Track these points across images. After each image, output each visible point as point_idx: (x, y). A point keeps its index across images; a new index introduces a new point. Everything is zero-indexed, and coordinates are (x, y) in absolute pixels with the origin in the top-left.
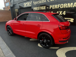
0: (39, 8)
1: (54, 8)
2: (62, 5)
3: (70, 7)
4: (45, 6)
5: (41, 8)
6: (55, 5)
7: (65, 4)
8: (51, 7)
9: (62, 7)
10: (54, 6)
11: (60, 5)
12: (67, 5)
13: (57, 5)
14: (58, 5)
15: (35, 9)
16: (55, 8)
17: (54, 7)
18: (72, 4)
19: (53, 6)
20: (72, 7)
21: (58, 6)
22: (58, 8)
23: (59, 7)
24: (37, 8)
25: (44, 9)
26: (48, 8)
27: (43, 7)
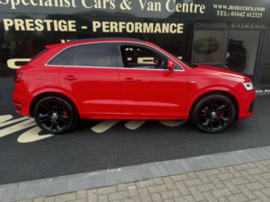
0: (45, 24)
1: (107, 29)
2: (130, 26)
3: (148, 31)
4: (74, 22)
5: (52, 24)
6: (112, 23)
7: (137, 24)
8: (96, 25)
9: (130, 29)
10: (109, 25)
11: (125, 25)
12: (142, 28)
13: (116, 24)
14: (121, 23)
15: (13, 28)
16: (112, 31)
17: (109, 29)
18: (151, 25)
19: (104, 23)
20: (152, 32)
21: (121, 27)
22: (121, 31)
23: (124, 30)
24: (27, 21)
25: (71, 30)
26: (85, 27)
27: (65, 22)
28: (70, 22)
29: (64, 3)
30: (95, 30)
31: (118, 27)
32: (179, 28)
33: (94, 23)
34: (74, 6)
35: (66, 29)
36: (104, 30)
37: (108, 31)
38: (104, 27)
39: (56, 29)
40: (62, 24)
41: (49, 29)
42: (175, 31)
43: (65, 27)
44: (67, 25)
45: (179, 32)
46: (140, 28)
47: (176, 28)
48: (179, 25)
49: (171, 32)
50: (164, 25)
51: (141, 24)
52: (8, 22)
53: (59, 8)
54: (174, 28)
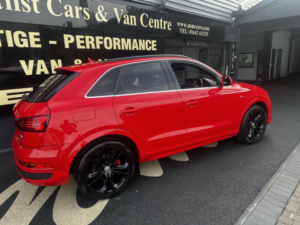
1: (82, 44)
2: (108, 41)
4: (38, 34)
6: (87, 38)
7: (115, 39)
8: (68, 40)
9: (109, 45)
10: (84, 39)
11: (102, 40)
12: (121, 44)
13: (92, 38)
14: (98, 38)
16: (88, 47)
17: (84, 44)
19: (78, 37)
21: (98, 43)
22: (98, 47)
23: (102, 46)
25: (33, 45)
26: (54, 42)
27: (24, 35)
28: (31, 34)
29: (21, 5)
30: (67, 46)
31: (95, 42)
32: (154, 45)
33: (66, 36)
34: (36, 10)
35: (26, 45)
36: (79, 47)
37: (83, 47)
38: (79, 42)
39: (10, 44)
40: (20, 36)
42: (150, 48)
43: (25, 41)
44: (28, 38)
45: (153, 49)
46: (118, 44)
47: (151, 45)
48: (153, 42)
49: (147, 49)
50: (140, 41)
51: (118, 40)
53: (13, 12)
54: (149, 45)
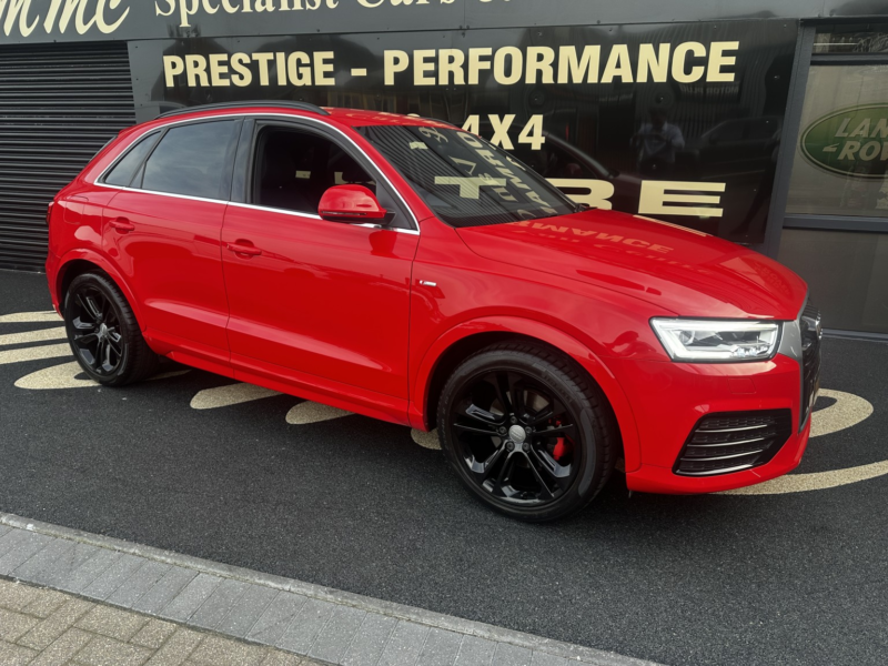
0: (254, 67)
1: (427, 74)
3: (577, 79)
4: (330, 55)
5: (272, 64)
6: (444, 54)
7: (533, 51)
8: (392, 64)
9: (508, 73)
10: (435, 60)
11: (490, 58)
12: (555, 65)
13: (459, 55)
14: (475, 53)
15: (181, 79)
16: (444, 81)
17: (435, 74)
18: (592, 52)
19: (419, 55)
20: (593, 79)
21: (476, 66)
24: (214, 58)
25: (321, 81)
26: (362, 72)
28: (319, 56)
30: (389, 80)
33: (389, 55)
35: (307, 81)
36: (419, 80)
37: (431, 81)
38: (420, 68)
39: (282, 81)
40: (299, 63)
41: (264, 81)
42: (697, 72)
43: (306, 71)
44: (311, 65)
45: (714, 76)
46: (546, 67)
47: (704, 62)
48: (717, 47)
49: (680, 76)
50: (646, 50)
51: (548, 53)
52: (174, 65)
54: (691, 62)
